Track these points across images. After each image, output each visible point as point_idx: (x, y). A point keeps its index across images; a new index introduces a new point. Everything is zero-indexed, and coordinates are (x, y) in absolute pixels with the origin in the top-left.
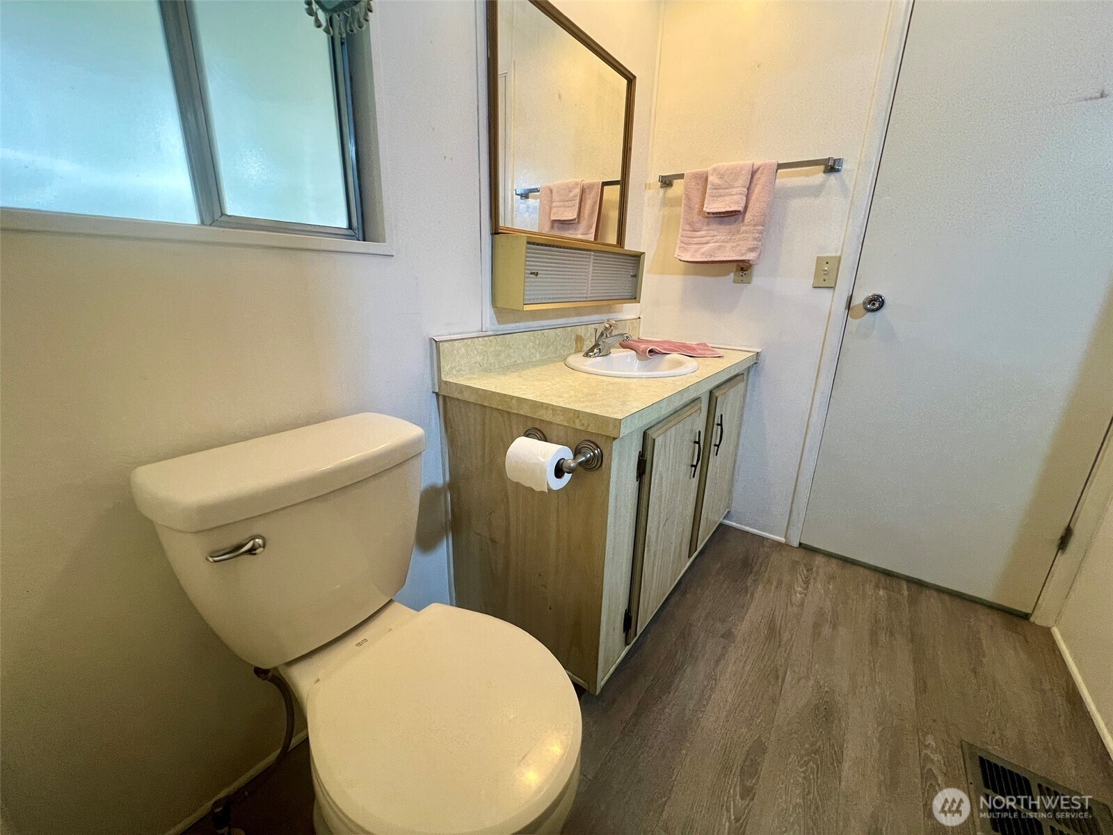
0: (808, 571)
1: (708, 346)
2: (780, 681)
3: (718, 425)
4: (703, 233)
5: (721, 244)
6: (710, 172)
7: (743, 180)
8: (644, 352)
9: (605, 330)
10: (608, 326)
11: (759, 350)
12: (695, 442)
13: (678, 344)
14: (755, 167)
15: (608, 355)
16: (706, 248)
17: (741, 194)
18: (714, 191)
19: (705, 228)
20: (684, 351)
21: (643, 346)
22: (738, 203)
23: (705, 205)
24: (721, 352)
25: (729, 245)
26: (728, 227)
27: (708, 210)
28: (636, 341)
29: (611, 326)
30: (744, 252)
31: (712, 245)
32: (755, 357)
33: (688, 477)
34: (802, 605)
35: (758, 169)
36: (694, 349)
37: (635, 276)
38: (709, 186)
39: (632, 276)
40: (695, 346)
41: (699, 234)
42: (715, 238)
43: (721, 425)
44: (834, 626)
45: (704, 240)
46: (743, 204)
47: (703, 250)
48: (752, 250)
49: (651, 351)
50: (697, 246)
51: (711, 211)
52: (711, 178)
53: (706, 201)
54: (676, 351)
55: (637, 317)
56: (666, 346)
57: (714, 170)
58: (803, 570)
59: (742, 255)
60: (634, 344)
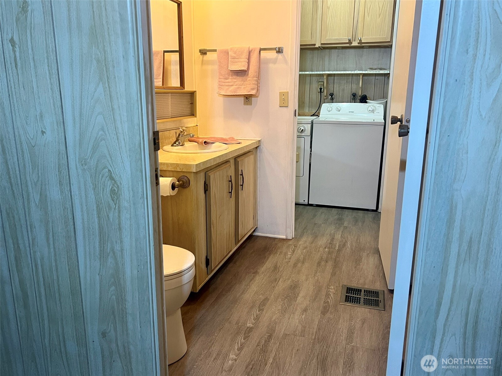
0: (294, 247)
1: (234, 139)
2: (277, 282)
3: (241, 175)
4: (229, 80)
5: (239, 86)
6: (229, 50)
7: (245, 55)
8: (201, 143)
9: (181, 132)
10: (182, 130)
11: (260, 139)
12: (230, 181)
13: (219, 138)
14: (250, 49)
15: (183, 145)
16: (232, 88)
17: (246, 62)
18: (233, 60)
19: (230, 77)
20: (222, 141)
21: (201, 140)
22: (244, 66)
23: (229, 67)
24: (240, 141)
25: (243, 87)
26: (241, 78)
27: (231, 69)
28: (196, 138)
29: (184, 130)
30: (249, 90)
31: (235, 86)
32: (258, 143)
33: (228, 198)
34: (290, 258)
35: (252, 50)
36: (228, 140)
37: (192, 104)
38: (230, 57)
39: (190, 103)
40: (227, 139)
41: (227, 80)
42: (236, 83)
43: (242, 175)
44: (303, 263)
45: (230, 84)
46: (247, 67)
47: (230, 89)
48: (253, 89)
49: (205, 142)
50: (227, 87)
51: (232, 70)
52: (230, 53)
53: (229, 64)
54: (218, 141)
55: (196, 125)
56: (213, 139)
57: (231, 49)
58: (293, 247)
59: (249, 92)
60: (196, 140)
